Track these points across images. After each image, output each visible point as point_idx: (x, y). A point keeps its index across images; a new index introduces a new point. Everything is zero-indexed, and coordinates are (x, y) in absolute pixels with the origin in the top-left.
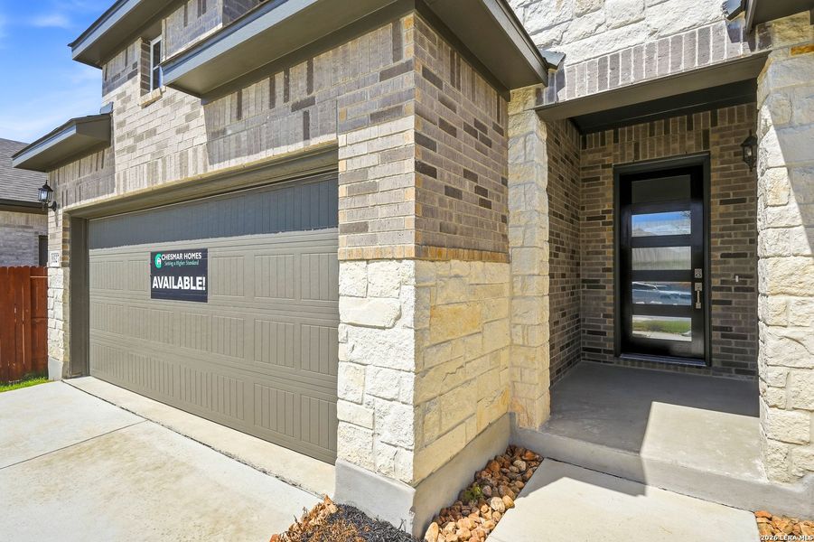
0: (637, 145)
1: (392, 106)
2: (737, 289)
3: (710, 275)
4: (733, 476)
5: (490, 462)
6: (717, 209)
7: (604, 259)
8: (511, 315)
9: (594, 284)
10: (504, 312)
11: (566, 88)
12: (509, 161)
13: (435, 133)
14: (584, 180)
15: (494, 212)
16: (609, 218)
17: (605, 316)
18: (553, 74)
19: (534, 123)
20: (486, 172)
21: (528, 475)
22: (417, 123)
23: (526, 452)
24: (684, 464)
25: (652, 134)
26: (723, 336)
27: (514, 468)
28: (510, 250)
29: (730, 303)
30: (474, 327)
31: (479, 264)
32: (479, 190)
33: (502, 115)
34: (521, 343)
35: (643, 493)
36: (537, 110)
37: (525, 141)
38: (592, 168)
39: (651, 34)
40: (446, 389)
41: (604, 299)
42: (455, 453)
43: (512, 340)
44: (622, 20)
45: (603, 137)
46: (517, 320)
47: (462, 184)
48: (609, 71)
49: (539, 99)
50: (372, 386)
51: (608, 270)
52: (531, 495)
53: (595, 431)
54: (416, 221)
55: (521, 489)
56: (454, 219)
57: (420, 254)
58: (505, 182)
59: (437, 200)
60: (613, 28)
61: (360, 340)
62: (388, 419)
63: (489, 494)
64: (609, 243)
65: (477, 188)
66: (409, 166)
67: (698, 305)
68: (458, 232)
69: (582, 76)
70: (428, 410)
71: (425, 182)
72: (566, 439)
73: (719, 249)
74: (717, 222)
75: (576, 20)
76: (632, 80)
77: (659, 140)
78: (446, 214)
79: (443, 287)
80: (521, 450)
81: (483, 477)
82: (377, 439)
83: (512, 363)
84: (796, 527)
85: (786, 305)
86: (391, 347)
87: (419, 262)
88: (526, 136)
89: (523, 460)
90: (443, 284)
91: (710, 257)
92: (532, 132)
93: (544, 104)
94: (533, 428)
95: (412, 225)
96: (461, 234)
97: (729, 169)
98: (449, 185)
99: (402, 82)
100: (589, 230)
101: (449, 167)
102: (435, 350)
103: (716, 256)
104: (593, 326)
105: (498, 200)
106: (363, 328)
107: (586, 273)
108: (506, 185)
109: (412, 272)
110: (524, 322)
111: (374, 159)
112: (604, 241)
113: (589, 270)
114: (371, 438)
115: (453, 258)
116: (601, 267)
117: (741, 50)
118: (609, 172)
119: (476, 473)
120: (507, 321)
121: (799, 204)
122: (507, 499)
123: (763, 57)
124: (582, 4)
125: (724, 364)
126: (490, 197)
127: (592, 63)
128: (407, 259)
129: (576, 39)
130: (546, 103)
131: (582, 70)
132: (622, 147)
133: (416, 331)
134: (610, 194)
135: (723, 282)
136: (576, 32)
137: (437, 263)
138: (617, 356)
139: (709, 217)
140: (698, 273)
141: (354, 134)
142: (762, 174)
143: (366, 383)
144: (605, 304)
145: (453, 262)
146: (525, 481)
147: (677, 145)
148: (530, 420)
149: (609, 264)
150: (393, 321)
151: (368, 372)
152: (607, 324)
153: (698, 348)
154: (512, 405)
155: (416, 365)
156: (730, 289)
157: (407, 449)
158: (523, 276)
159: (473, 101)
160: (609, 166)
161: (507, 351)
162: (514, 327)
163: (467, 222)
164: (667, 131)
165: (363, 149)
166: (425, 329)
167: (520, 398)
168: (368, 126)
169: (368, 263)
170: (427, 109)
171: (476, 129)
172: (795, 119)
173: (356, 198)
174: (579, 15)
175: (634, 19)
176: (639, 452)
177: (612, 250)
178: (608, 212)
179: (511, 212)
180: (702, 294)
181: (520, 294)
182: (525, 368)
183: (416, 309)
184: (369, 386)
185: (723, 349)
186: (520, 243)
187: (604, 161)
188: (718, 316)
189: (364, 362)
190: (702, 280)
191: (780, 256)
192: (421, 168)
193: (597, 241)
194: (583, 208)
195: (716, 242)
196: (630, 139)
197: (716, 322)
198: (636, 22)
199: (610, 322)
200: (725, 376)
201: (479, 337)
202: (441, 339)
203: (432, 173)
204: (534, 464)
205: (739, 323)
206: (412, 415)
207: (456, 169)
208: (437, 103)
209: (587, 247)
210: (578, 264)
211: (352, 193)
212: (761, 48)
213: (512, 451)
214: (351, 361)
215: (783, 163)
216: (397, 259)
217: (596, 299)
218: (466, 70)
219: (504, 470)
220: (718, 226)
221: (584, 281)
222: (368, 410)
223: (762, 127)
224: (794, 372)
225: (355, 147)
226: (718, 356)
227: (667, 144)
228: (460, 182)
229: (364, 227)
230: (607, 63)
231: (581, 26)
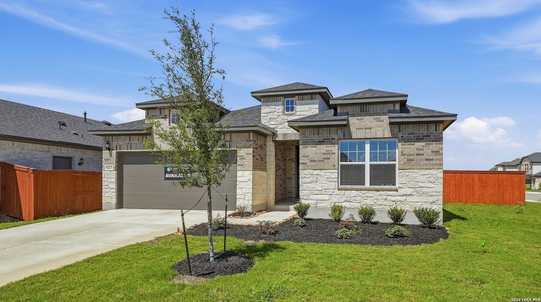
1: (248, 146)
7: (293, 171)
8: (267, 182)
9: (290, 179)
11: (278, 138)
12: (267, 151)
13: (255, 150)
15: (264, 162)
16: (294, 160)
18: (275, 135)
19: (272, 143)
20: (262, 154)
28: (267, 169)
31: (262, 172)
33: (265, 141)
34: (269, 188)
41: (293, 183)
57: (253, 170)
59: (255, 161)
60: (286, 128)
62: (247, 196)
64: (294, 167)
66: (251, 156)
69: (280, 136)
78: (257, 163)
83: (267, 193)
86: (248, 185)
88: (270, 146)
90: (256, 175)
93: (274, 140)
96: (258, 166)
98: (257, 158)
101: (257, 155)
105: (265, 159)
106: (242, 182)
108: (266, 156)
109: (252, 173)
111: (245, 154)
113: (289, 175)
116: (292, 174)
127: (282, 134)
129: (279, 128)
137: (256, 171)
138: (295, 199)
143: (242, 191)
150: (248, 181)
159: (261, 142)
166: (254, 182)
167: (269, 200)
168: (243, 149)
169: (243, 171)
171: (261, 147)
173: (241, 160)
174: (280, 124)
179: (267, 161)
182: (270, 193)
183: (253, 179)
189: (242, 187)
192: (253, 156)
199: (294, 189)
208: (255, 145)
214: (239, 188)
216: (249, 171)
222: (243, 195)
225: (241, 151)
229: (243, 165)
230: (285, 135)
231: (280, 126)
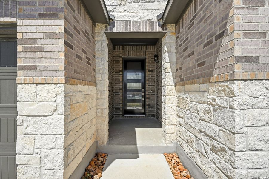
0: (129, 52)
1: (51, 13)
2: (152, 94)
3: (146, 91)
4: (159, 145)
5: (90, 162)
6: (148, 73)
7: (120, 86)
8: (97, 105)
9: (117, 94)
10: (94, 105)
11: (115, 28)
12: (96, 49)
13: (72, 30)
14: (114, 60)
15: (92, 67)
16: (121, 73)
17: (120, 103)
18: (111, 22)
19: (105, 37)
20: (89, 52)
21: (104, 163)
22: (65, 24)
23: (102, 154)
24: (148, 145)
25: (132, 49)
26: (149, 107)
27: (99, 161)
28: (96, 82)
29: (150, 98)
30: (85, 111)
31: (87, 87)
32: (87, 58)
33: (94, 32)
34: (100, 115)
35: (138, 157)
36: (106, 33)
37: (102, 43)
38: (116, 57)
39: (140, 18)
40: (76, 138)
41: (120, 98)
42: (79, 163)
43: (97, 115)
44: (132, 11)
45: (119, 47)
46: (99, 107)
47: (82, 55)
48: (128, 26)
49: (106, 29)
50: (40, 144)
51: (121, 89)
52: (107, 169)
53: (123, 141)
54: (65, 67)
55: (103, 168)
56: (79, 68)
57: (67, 82)
58: (94, 56)
59: (73, 59)
60: (129, 13)
61: (31, 123)
62: (49, 158)
63: (92, 174)
65: (86, 57)
66: (62, 42)
67: (143, 99)
68: (81, 73)
69: (120, 25)
70: (70, 149)
71: (68, 50)
72: (115, 146)
73: (148, 84)
74: (147, 76)
75: (118, 6)
76: (135, 31)
77: (134, 51)
78: (76, 65)
79: (75, 96)
80: (100, 154)
81: (89, 169)
82: (43, 169)
83: (97, 123)
84: (173, 155)
85: (170, 98)
86: (51, 124)
87: (66, 85)
88: (102, 41)
89: (102, 157)
90: (75, 95)
91: (146, 86)
92: (104, 40)
93: (108, 31)
94: (104, 145)
95: (63, 69)
96: (82, 74)
97: (150, 62)
98: (77, 53)
99: (58, 3)
100: (115, 76)
101: (77, 47)
102: (72, 123)
103: (147, 85)
104: (117, 107)
105: (93, 63)
106: (33, 117)
107: (115, 90)
108: (95, 58)
109: (63, 90)
110: (101, 107)
111: (41, 35)
112: (120, 80)
113: (116, 89)
114: (39, 169)
115: (79, 84)
116: (119, 88)
117: (161, 30)
118: (121, 59)
119: (86, 168)
120: (95, 108)
121: (172, 73)
122: (99, 174)
123: (165, 33)
124: (120, 1)
125: (149, 114)
126: (90, 61)
127: (124, 22)
128: (60, 84)
129: (118, 12)
130: (109, 31)
131: (120, 23)
132: (125, 52)
133: (65, 116)
134: (121, 66)
135: (149, 92)
136: (118, 10)
137: (73, 86)
138: (123, 115)
139: (146, 75)
140: (143, 90)
141: (28, 21)
142: (164, 64)
143: (36, 144)
144: (120, 100)
145: (79, 85)
146: (103, 165)
147: (138, 54)
148: (103, 142)
149: (121, 87)
150: (52, 112)
151: (37, 138)
152: (121, 106)
153: (143, 111)
154: (96, 138)
155: (65, 131)
156: (150, 94)
157: (60, 169)
158: (101, 91)
159: (85, 22)
160: (121, 57)
161: (95, 119)
162: (97, 110)
163: (83, 70)
164: (136, 49)
165: (34, 29)
166: (69, 114)
167: (99, 135)
168: (37, 19)
169: (37, 85)
170: (69, 18)
171: (86, 34)
172: (171, 51)
173: (29, 53)
174: (120, 5)
175: (135, 12)
176: (136, 145)
177: (122, 83)
178: (121, 71)
179: (97, 68)
180: (144, 96)
181: (100, 97)
182: (102, 124)
183: (65, 106)
184: (37, 145)
185: (149, 111)
186: (100, 79)
187: (120, 55)
188: (148, 102)
189: (34, 133)
190: (144, 92)
191: (168, 86)
192: (66, 43)
193: (118, 80)
194: (114, 69)
195: (147, 82)
196: (127, 49)
197: (147, 103)
198: (136, 13)
200: (149, 118)
201: (87, 115)
202: (74, 118)
203: (71, 47)
204: (105, 157)
205: (152, 103)
206: (63, 153)
207: (80, 48)
208: (73, 18)
209: (115, 82)
210: (112, 87)
211: (26, 50)
212: (165, 31)
213: (97, 155)
214: (25, 134)
215: (169, 62)
216: (54, 84)
217: (117, 98)
218: (83, 10)
219: (96, 163)
220: (148, 77)
221: (114, 93)
222: (37, 156)
223: (164, 52)
224: (171, 115)
225: (29, 27)
226: (148, 113)
227: (136, 53)
228: (81, 53)
229: (34, 68)
230: (128, 23)
231: (120, 9)
